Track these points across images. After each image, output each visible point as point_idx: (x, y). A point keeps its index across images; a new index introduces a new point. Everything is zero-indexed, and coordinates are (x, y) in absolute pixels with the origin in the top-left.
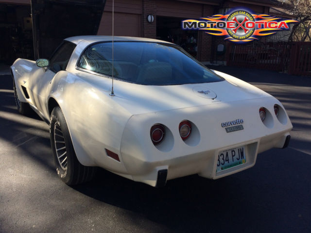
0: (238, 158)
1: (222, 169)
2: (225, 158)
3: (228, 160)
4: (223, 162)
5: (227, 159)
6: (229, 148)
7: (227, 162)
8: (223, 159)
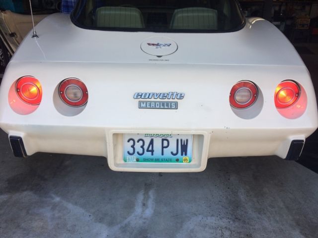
0: (175, 152)
1: (138, 160)
2: (146, 147)
3: (152, 151)
4: (141, 152)
5: (150, 149)
6: (159, 132)
7: (150, 153)
8: (142, 147)
